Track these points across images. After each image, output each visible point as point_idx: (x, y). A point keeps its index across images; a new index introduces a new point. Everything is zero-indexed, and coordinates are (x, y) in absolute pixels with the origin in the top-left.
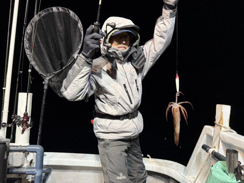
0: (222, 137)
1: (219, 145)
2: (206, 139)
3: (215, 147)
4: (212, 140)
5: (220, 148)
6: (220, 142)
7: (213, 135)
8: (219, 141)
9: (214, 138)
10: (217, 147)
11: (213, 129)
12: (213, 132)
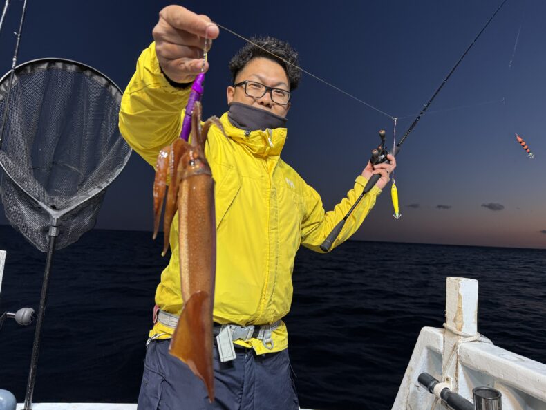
0: (462, 355)
1: (457, 375)
2: (426, 360)
3: (447, 379)
4: (442, 362)
5: (459, 382)
6: (460, 365)
7: (441, 350)
8: (457, 364)
9: (445, 358)
10: (452, 379)
11: (441, 336)
12: (442, 344)
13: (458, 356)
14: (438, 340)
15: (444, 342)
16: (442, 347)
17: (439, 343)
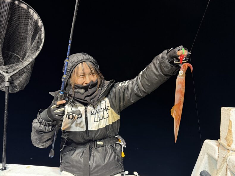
6: (229, 171)
8: (227, 170)
9: (219, 163)
11: (217, 148)
12: (217, 153)
13: (227, 164)
14: (214, 151)
15: (218, 152)
16: (217, 155)
17: (215, 153)
